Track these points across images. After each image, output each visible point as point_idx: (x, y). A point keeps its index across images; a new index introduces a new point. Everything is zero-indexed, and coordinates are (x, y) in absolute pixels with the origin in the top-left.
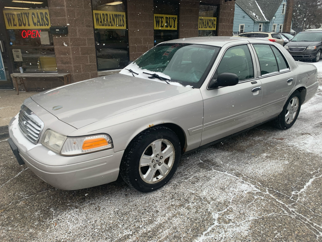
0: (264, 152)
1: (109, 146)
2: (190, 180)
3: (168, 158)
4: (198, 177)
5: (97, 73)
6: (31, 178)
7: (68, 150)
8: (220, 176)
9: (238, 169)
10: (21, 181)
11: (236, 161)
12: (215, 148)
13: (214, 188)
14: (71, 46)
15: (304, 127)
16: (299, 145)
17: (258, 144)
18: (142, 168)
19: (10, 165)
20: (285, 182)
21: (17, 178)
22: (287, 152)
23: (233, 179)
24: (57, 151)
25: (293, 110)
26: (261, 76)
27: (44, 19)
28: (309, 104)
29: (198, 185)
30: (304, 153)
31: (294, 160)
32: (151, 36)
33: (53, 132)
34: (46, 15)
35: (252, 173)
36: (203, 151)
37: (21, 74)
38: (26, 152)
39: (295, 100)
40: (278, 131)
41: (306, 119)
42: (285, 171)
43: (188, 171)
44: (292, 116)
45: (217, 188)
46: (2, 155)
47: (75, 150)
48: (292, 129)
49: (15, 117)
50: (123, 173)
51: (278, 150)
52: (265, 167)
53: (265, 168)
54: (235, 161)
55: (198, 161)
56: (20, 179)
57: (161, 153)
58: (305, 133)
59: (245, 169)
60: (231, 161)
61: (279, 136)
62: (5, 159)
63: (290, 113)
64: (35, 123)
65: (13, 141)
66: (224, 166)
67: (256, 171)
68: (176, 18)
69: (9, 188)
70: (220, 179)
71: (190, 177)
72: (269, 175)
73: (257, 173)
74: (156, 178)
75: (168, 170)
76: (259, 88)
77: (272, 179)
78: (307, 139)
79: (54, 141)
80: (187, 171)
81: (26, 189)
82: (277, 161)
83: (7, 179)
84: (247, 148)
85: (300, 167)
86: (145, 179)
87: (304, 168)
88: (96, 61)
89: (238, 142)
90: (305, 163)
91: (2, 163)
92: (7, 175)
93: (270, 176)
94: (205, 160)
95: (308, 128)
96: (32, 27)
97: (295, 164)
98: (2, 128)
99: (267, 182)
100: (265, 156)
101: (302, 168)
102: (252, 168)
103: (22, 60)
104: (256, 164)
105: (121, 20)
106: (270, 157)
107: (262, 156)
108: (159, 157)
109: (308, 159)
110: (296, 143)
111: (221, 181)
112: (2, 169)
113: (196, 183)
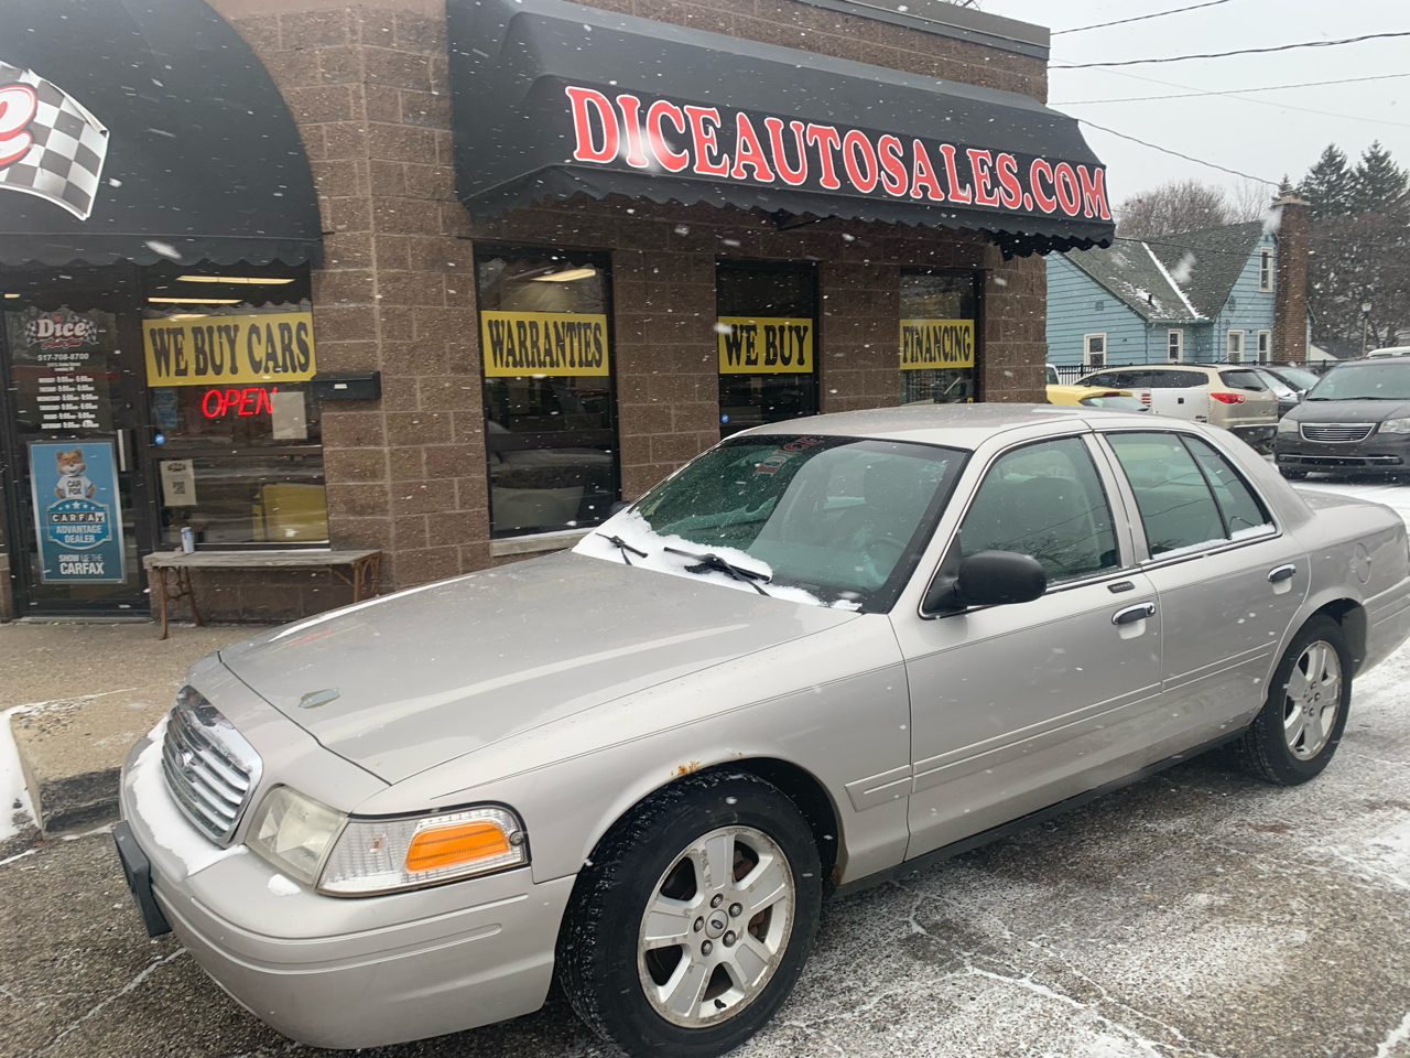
0: (1196, 885)
1: (515, 858)
2: (867, 1015)
3: (767, 913)
4: (900, 999)
5: (488, 544)
6: (187, 998)
7: (348, 873)
8: (997, 995)
9: (1080, 965)
10: (145, 1009)
11: (1070, 929)
12: (979, 868)
13: (969, 1051)
14: (389, 445)
15: (1380, 774)
16: (1356, 855)
17: (1171, 852)
18: (650, 954)
19: (108, 938)
20: (1291, 1028)
21: (131, 997)
22: (1301, 889)
23: (1057, 1010)
24: (307, 874)
25: (1316, 700)
26: (1151, 558)
27: (295, 347)
28: (1400, 670)
29: (899, 1035)
30: (1378, 894)
31: (1336, 923)
32: (709, 399)
33: (296, 799)
34: (302, 332)
35: (1144, 986)
36: (927, 880)
37: (184, 554)
38: (180, 880)
39: (1320, 656)
40: (1260, 792)
41: (1389, 737)
42: (1292, 977)
43: (860, 971)
44: (1318, 726)
45: (984, 1049)
46: (77, 897)
47: (378, 871)
48: (1324, 782)
49: (149, 736)
50: (571, 977)
51: (1262, 880)
52: (1200, 956)
53: (1202, 963)
54: (1067, 926)
55: (905, 927)
56: (144, 1004)
57: (731, 889)
58: (1386, 803)
59: (1110, 965)
60: (1051, 929)
61: (1265, 816)
62: (91, 913)
63: (1304, 713)
64: (225, 760)
65: (134, 838)
66: (1019, 950)
67: (1162, 977)
68: (806, 329)
69: (95, 1038)
70: (998, 1012)
71: (866, 999)
72: (1220, 992)
73: (1164, 985)
74: (713, 1000)
75: (766, 968)
76: (1143, 609)
77: (1233, 1011)
78: (1395, 829)
79: (300, 834)
80: (855, 972)
81: (163, 1046)
82: (1255, 929)
83: (89, 1002)
84: (1120, 868)
85: (1360, 959)
86: (665, 1005)
87: (1380, 962)
88: (486, 498)
89: (1082, 841)
90: (1386, 938)
91: (76, 932)
92: (91, 983)
93: (1226, 997)
94: (936, 925)
95: (1397, 778)
96: (246, 376)
97: (1338, 942)
98: (91, 780)
99: (1210, 1027)
100: (1204, 903)
101: (1373, 964)
102: (1144, 958)
103: (193, 502)
104: (1161, 941)
105: (588, 345)
106: (1222, 911)
107: (1188, 907)
108: (725, 905)
109: (1399, 919)
110: (1342, 847)
111: (1002, 1020)
112: (73, 958)
113: (892, 1027)
